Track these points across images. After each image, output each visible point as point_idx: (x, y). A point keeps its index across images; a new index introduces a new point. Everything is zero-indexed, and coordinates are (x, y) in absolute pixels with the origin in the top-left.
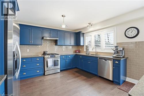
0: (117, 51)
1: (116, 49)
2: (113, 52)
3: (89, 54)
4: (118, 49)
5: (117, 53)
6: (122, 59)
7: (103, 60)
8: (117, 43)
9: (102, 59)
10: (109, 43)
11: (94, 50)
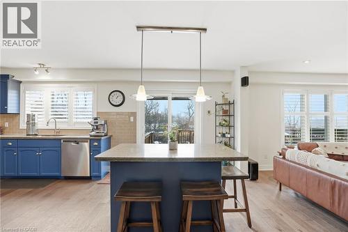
0: (97, 126)
1: (95, 123)
2: (91, 127)
3: (36, 135)
4: (97, 123)
5: (97, 129)
6: (102, 138)
7: (73, 144)
8: (97, 113)
9: (71, 142)
10: (86, 108)
11: (52, 126)
